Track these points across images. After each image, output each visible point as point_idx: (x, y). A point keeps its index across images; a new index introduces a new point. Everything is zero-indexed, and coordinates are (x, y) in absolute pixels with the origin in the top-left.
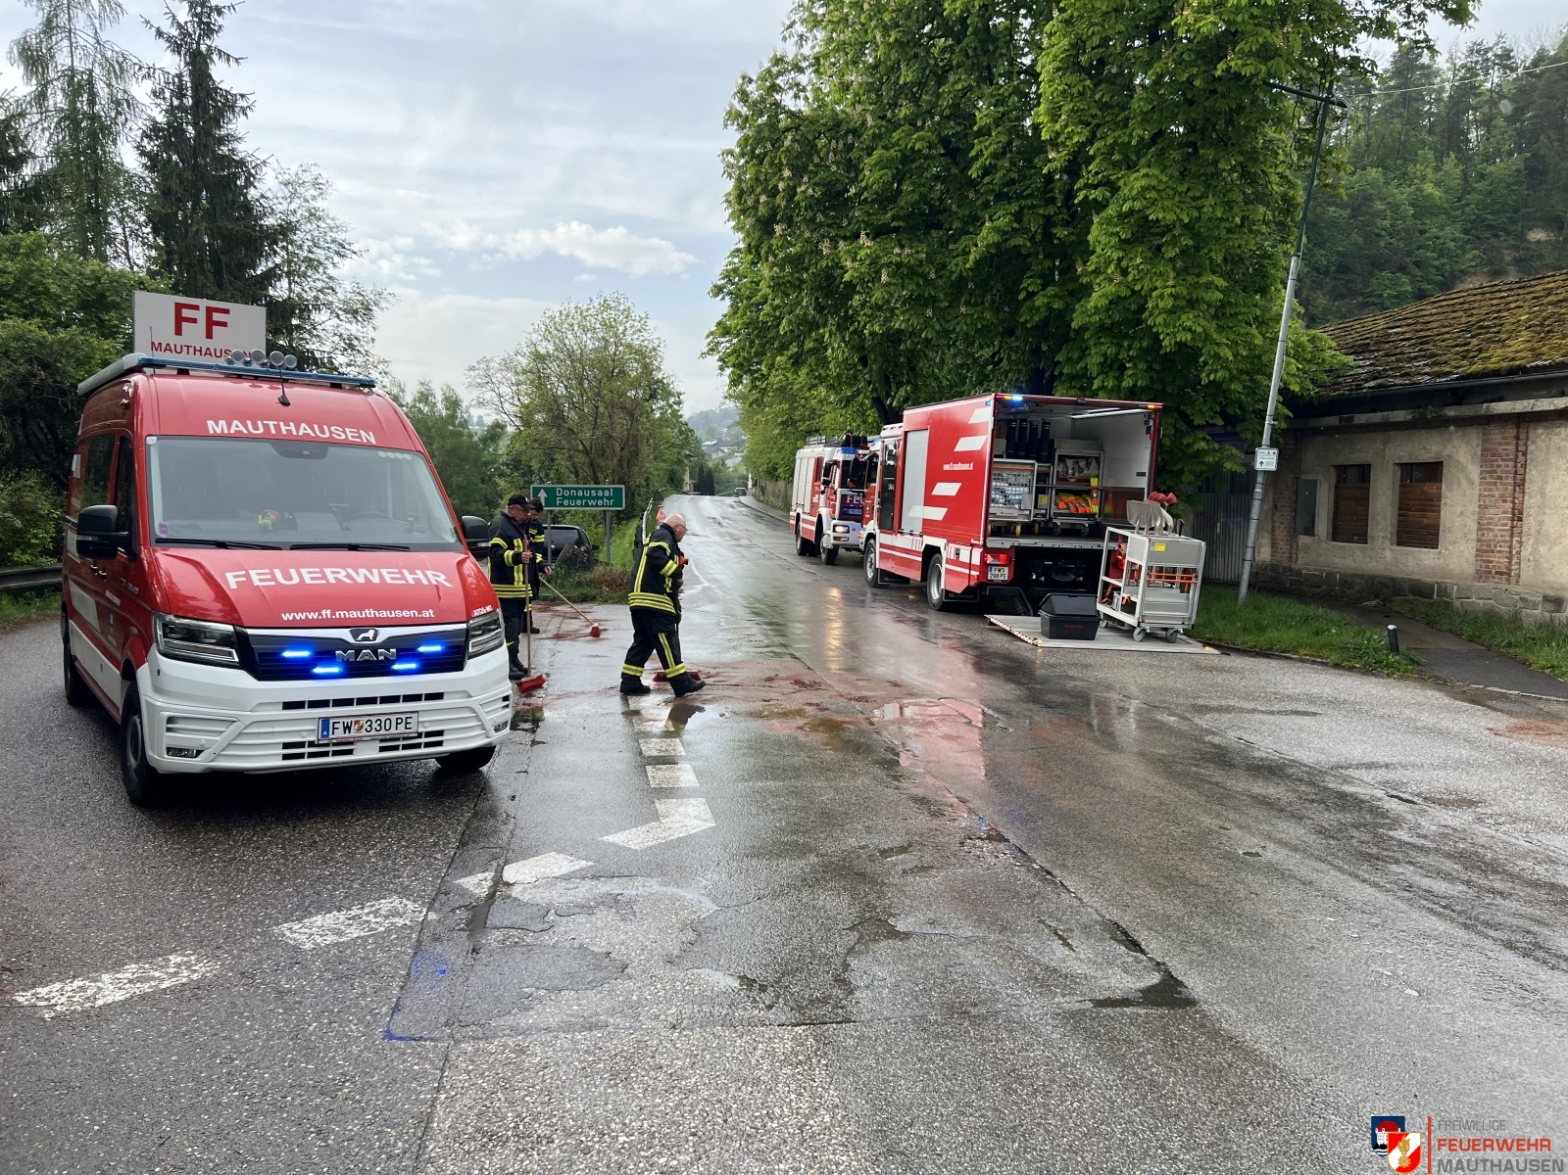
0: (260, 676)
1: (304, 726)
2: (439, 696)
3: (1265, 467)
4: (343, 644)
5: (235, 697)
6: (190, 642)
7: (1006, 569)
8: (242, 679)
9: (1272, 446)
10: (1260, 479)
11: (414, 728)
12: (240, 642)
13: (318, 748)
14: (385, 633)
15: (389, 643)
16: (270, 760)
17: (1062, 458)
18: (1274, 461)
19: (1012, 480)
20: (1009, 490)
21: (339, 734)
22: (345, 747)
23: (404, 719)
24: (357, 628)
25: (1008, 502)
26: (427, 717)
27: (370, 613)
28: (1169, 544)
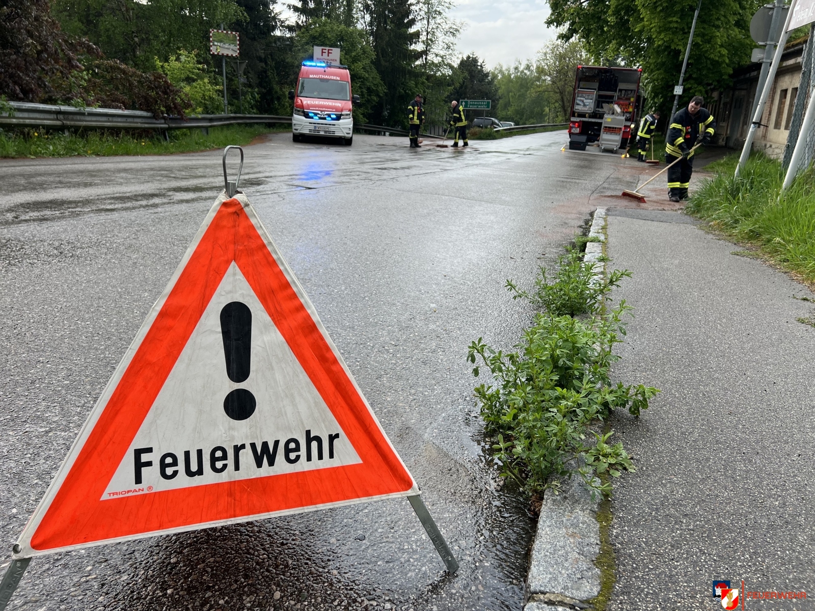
0: (306, 117)
1: (312, 127)
2: (334, 125)
3: (677, 93)
4: (319, 114)
5: (302, 121)
6: (298, 112)
7: (578, 129)
8: (303, 118)
9: (682, 85)
10: (676, 98)
11: (330, 130)
12: (304, 112)
13: (315, 131)
14: (326, 113)
15: (326, 115)
16: (306, 132)
17: (621, 90)
18: (681, 91)
19: (587, 97)
20: (585, 101)
21: (317, 129)
22: (319, 131)
23: (328, 128)
24: (321, 111)
25: (585, 105)
26: (332, 129)
27: (324, 109)
28: (612, 119)
